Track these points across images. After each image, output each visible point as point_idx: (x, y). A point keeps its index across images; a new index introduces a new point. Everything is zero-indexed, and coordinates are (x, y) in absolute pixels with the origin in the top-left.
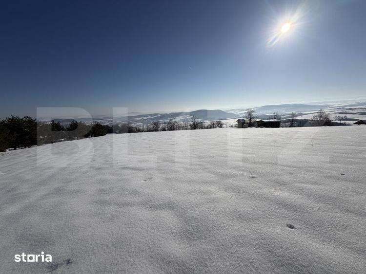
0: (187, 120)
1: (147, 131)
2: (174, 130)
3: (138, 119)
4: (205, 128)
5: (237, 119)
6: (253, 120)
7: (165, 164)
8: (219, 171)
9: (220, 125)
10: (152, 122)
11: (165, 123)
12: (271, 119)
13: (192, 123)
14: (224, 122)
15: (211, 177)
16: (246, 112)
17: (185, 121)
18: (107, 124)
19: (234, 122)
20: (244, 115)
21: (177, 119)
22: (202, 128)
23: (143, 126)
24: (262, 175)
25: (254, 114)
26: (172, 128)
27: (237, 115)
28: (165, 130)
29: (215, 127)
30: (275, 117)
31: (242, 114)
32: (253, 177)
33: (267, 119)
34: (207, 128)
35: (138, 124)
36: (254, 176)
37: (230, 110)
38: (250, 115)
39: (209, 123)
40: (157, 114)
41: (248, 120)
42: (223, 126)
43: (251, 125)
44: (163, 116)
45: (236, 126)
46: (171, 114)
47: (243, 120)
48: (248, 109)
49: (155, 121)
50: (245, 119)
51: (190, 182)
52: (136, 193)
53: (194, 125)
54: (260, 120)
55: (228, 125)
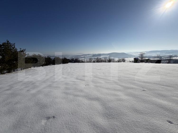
0: (106, 58)
1: (86, 62)
2: (99, 62)
3: (82, 56)
4: (115, 62)
5: (134, 58)
6: (143, 59)
8: (124, 85)
9: (124, 61)
11: (95, 59)
12: (155, 58)
13: (108, 59)
14: (126, 59)
15: (119, 87)
16: (140, 54)
17: (104, 58)
18: (69, 58)
19: (132, 59)
20: (138, 56)
21: (101, 57)
22: (114, 62)
23: (85, 60)
24: (150, 90)
25: (144, 55)
26: (98, 61)
27: (134, 56)
28: (95, 62)
29: (121, 62)
30: (158, 57)
31: (137, 55)
32: (144, 90)
33: (153, 58)
34: (117, 62)
35: (82, 59)
36: (145, 89)
37: (130, 53)
38: (142, 56)
39: (118, 60)
40: (90, 55)
41: (140, 58)
42: (126, 61)
43: (142, 61)
44: (94, 55)
45: (133, 62)
46: (98, 54)
47: (138, 58)
48: (141, 53)
49: (90, 58)
50: (139, 58)
51: (107, 89)
53: (110, 60)
54: (148, 58)
55: (128, 61)
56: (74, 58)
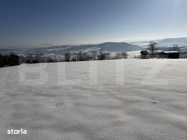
0: (95, 52)
1: (59, 61)
2: (83, 60)
3: (50, 50)
4: (111, 59)
5: (141, 51)
6: (155, 51)
7: (75, 90)
8: (124, 97)
9: (125, 56)
10: (63, 52)
11: (75, 54)
12: (172, 51)
13: (99, 54)
14: (129, 53)
15: (116, 102)
16: (149, 44)
17: (93, 52)
18: (21, 55)
19: (138, 53)
20: (147, 47)
21: (86, 51)
22: (108, 59)
23: (55, 56)
24: (163, 101)
25: (156, 46)
26: (81, 59)
27: (141, 47)
28: (75, 61)
29: (120, 58)
30: (175, 49)
31: (145, 46)
32: (154, 103)
33: (168, 51)
34: (113, 59)
35: (50, 54)
36: (156, 101)
37: (136, 43)
38: (152, 46)
39: (115, 55)
40: (68, 46)
41: (150, 51)
42: (128, 57)
43: (153, 56)
44: (74, 48)
45: (139, 57)
46: (81, 45)
47: (147, 51)
48: (151, 42)
49: (66, 52)
50: (148, 51)
51: (97, 106)
52: (48, 117)
53: (101, 56)
54: (161, 51)
55: (132, 56)
56: (34, 54)
